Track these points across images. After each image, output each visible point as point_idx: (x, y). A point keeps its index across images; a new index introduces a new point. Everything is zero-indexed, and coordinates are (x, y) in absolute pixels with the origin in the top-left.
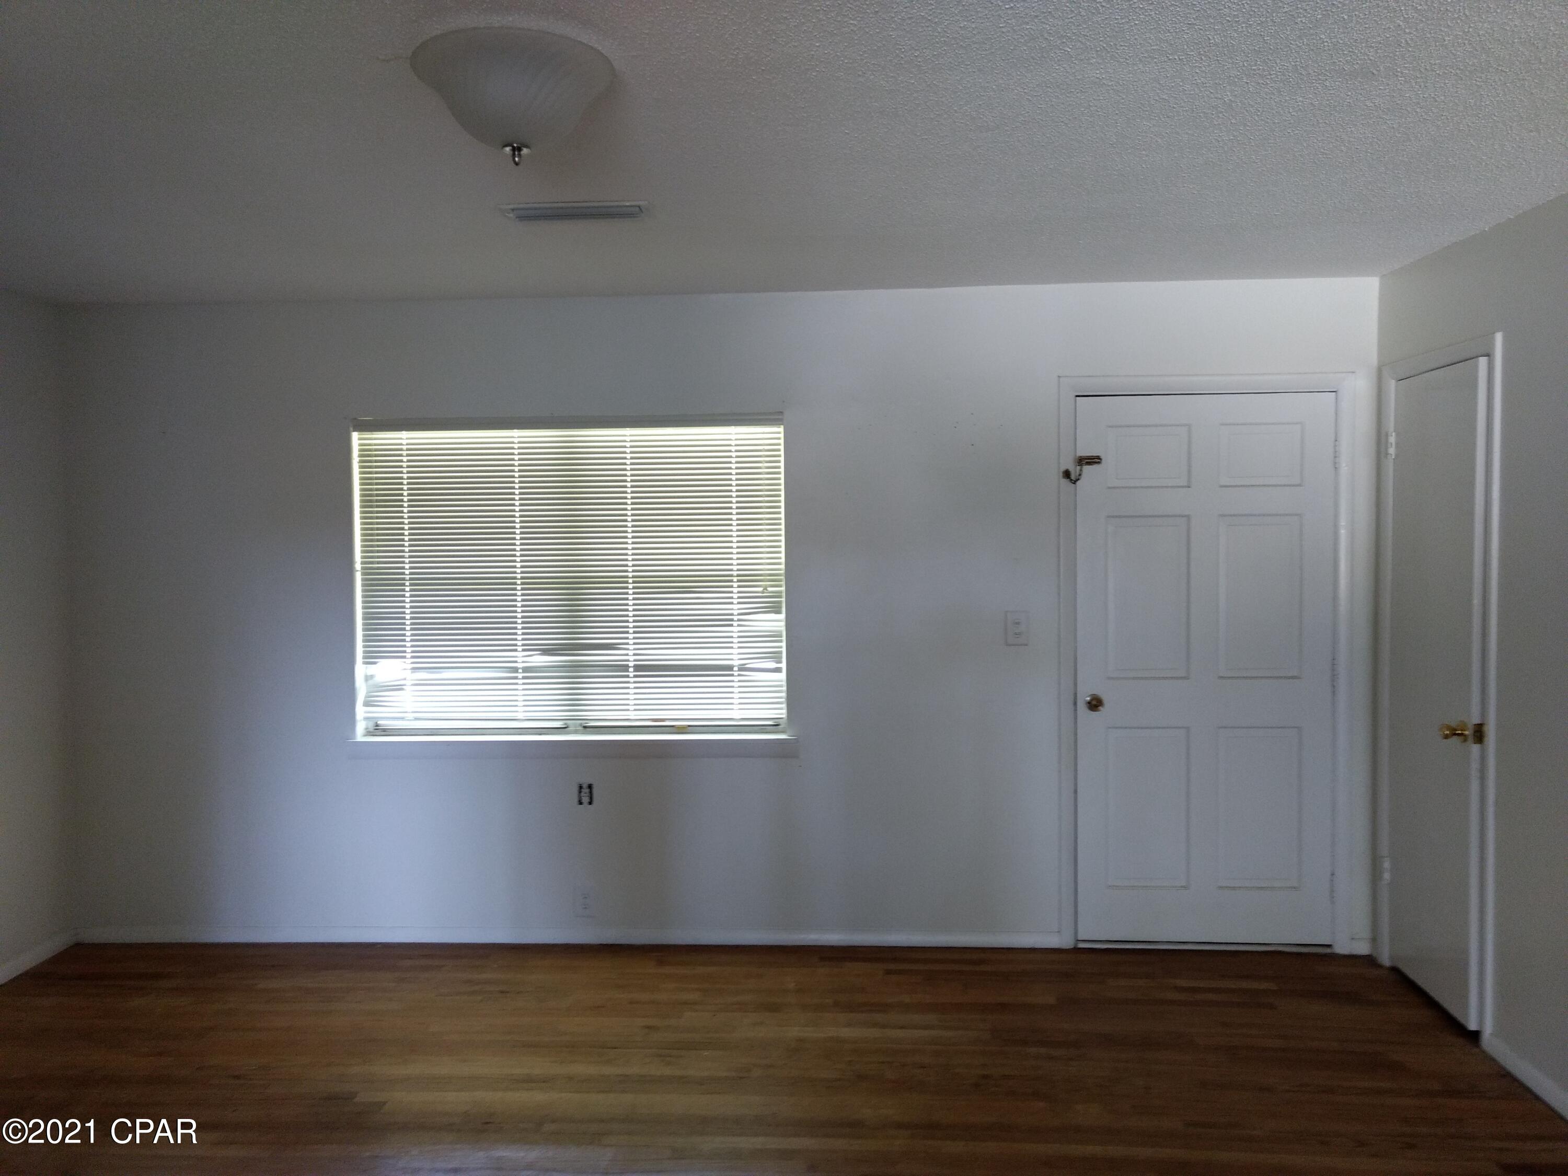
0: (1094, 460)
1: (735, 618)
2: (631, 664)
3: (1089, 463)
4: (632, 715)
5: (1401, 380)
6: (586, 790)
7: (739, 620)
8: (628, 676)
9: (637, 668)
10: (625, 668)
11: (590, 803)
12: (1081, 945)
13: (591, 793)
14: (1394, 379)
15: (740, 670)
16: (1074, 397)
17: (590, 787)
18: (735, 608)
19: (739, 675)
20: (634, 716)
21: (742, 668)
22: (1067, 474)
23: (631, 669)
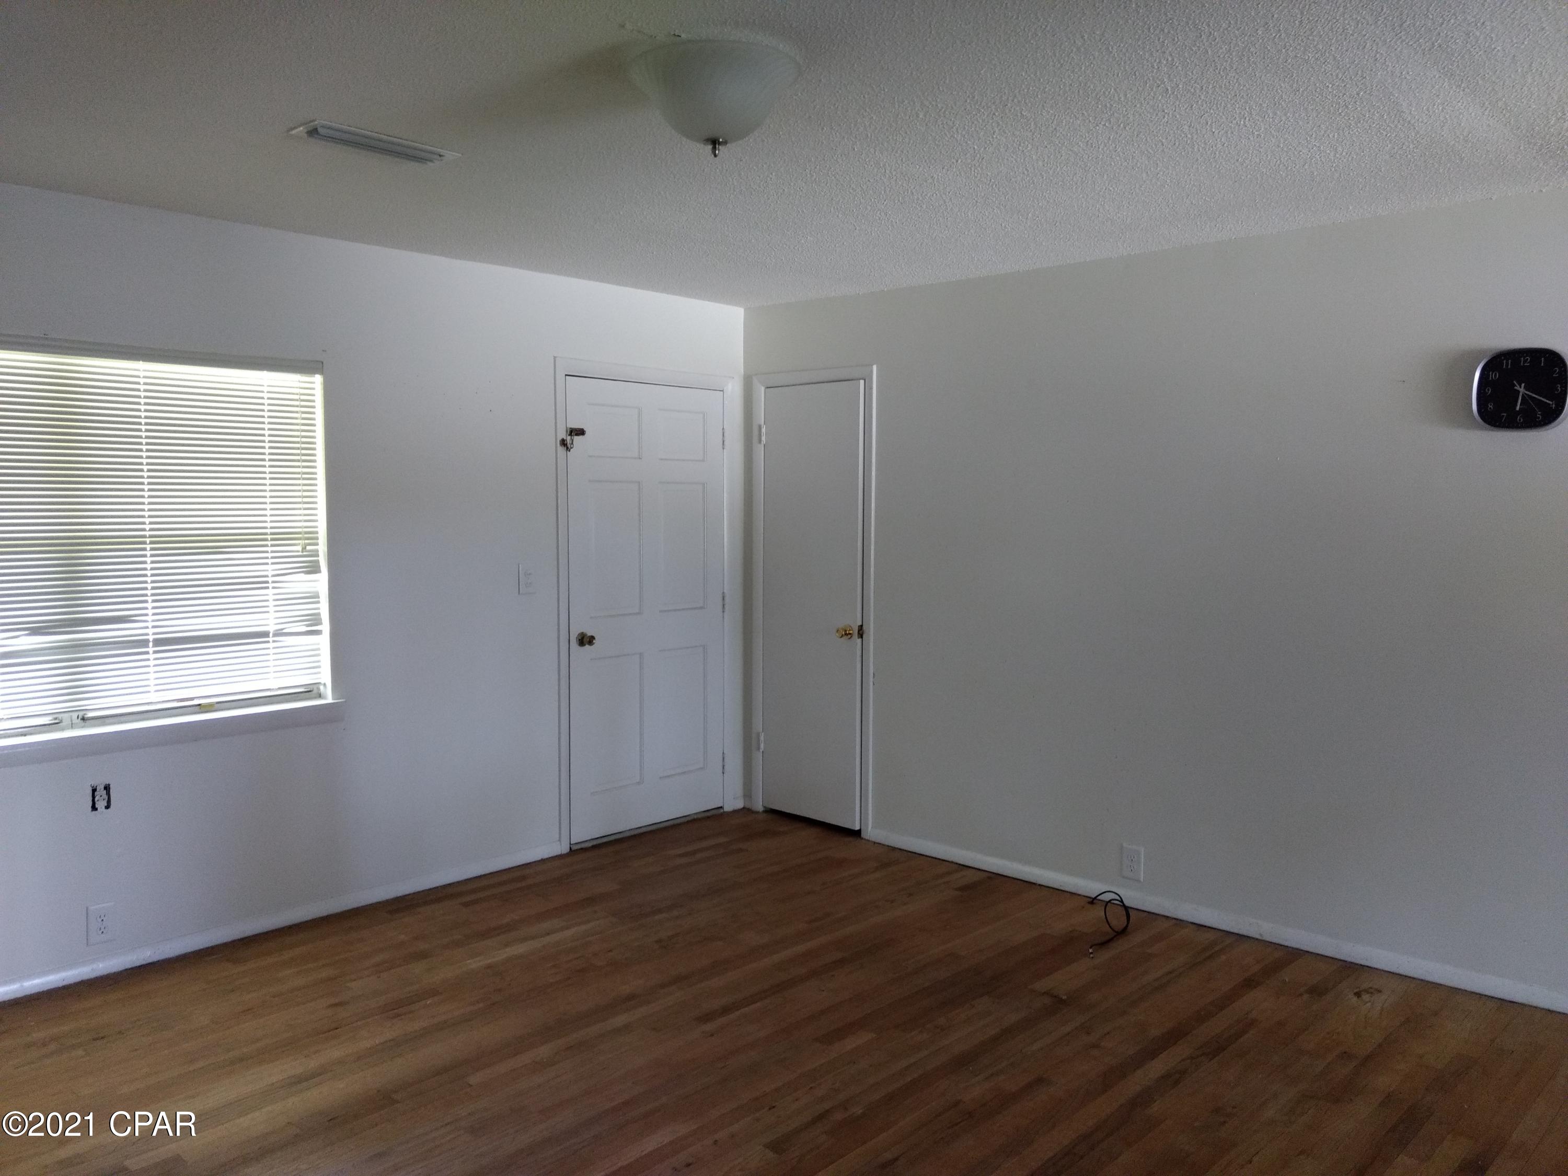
0: (581, 432)
1: (270, 579)
2: (151, 638)
3: (577, 435)
4: (153, 697)
5: (770, 388)
6: (101, 792)
7: (273, 582)
8: (147, 653)
9: (157, 642)
10: (145, 643)
11: (108, 807)
12: (574, 848)
13: (108, 794)
14: (764, 386)
15: (275, 635)
16: (564, 375)
17: (107, 788)
18: (270, 570)
19: (274, 641)
20: (155, 698)
21: (278, 633)
22: (563, 443)
23: (151, 644)
